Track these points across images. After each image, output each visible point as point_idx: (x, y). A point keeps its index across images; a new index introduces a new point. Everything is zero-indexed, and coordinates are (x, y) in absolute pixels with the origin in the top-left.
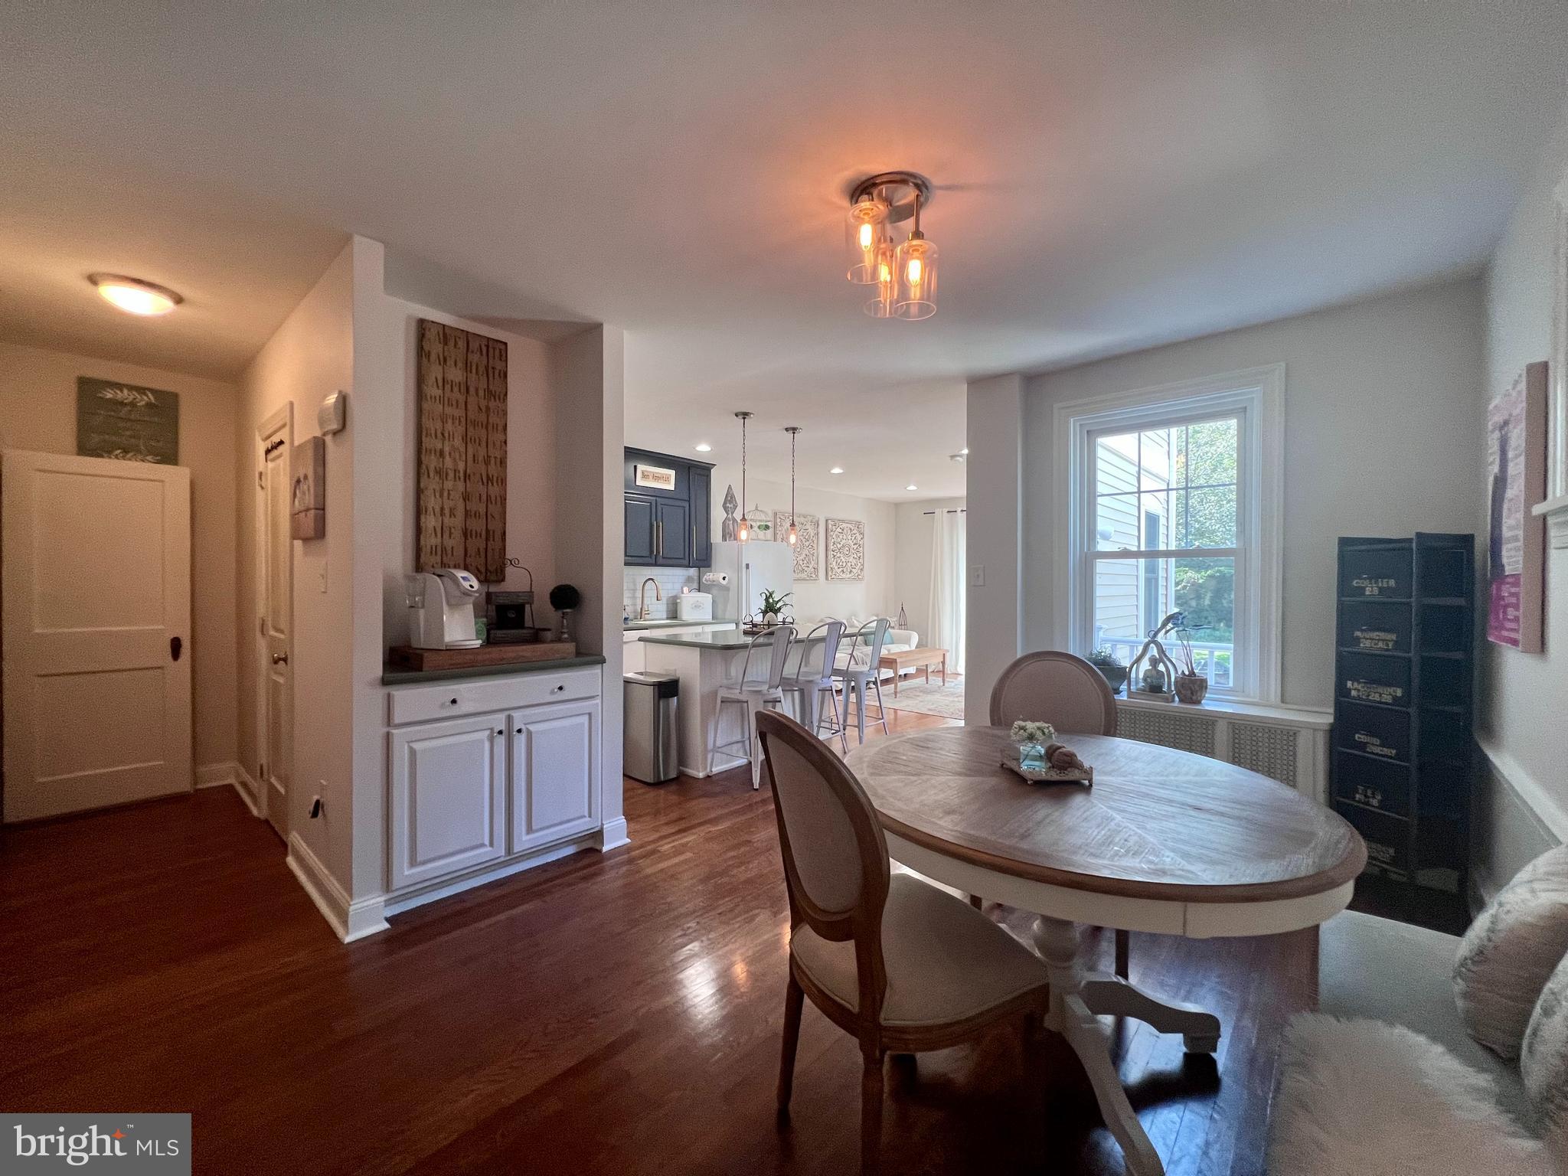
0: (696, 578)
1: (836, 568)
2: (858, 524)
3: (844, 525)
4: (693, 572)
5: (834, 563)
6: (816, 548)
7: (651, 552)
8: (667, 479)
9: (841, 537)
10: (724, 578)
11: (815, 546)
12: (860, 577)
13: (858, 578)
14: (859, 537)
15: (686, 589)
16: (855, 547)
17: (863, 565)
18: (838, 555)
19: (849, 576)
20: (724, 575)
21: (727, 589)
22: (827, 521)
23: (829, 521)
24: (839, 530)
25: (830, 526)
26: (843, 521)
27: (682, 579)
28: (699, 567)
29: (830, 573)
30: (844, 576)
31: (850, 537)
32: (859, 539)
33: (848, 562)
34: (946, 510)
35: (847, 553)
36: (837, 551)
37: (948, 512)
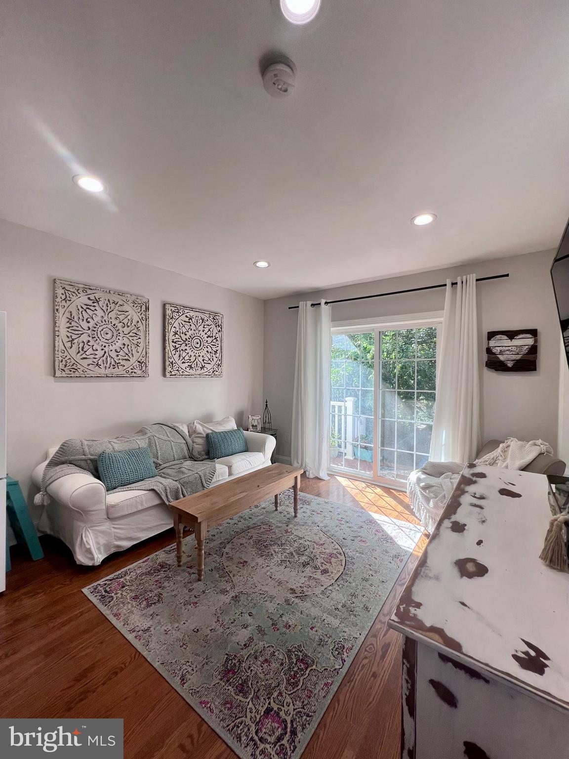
1: (179, 362)
2: (214, 315)
3: (192, 313)
5: (176, 357)
6: (142, 337)
9: (187, 327)
11: (142, 334)
12: (216, 373)
13: (214, 374)
14: (216, 329)
16: (210, 340)
17: (221, 360)
18: (183, 348)
19: (199, 372)
22: (164, 305)
23: (167, 306)
24: (183, 317)
25: (170, 312)
26: (192, 309)
29: (169, 369)
30: (192, 372)
31: (201, 328)
32: (215, 331)
33: (199, 356)
34: (309, 303)
35: (198, 346)
36: (180, 343)
37: (312, 305)
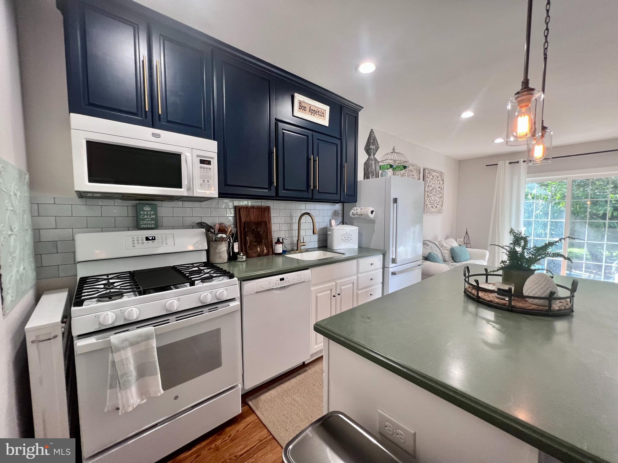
0: (341, 212)
1: (429, 204)
2: (441, 173)
3: (434, 174)
4: (338, 207)
5: (428, 201)
7: (308, 186)
8: (322, 115)
9: (432, 182)
10: (372, 212)
12: (441, 211)
13: (440, 212)
14: (441, 183)
15: (333, 222)
16: (439, 189)
17: (443, 202)
18: (430, 195)
19: (435, 210)
20: (371, 209)
21: (373, 222)
22: (424, 169)
23: (427, 171)
24: (431, 176)
25: (426, 173)
26: (434, 171)
27: (330, 213)
28: (343, 203)
29: (425, 208)
30: (433, 210)
31: (436, 183)
32: (441, 184)
33: (435, 200)
34: (508, 162)
35: (435, 194)
36: (429, 192)
37: (510, 163)
